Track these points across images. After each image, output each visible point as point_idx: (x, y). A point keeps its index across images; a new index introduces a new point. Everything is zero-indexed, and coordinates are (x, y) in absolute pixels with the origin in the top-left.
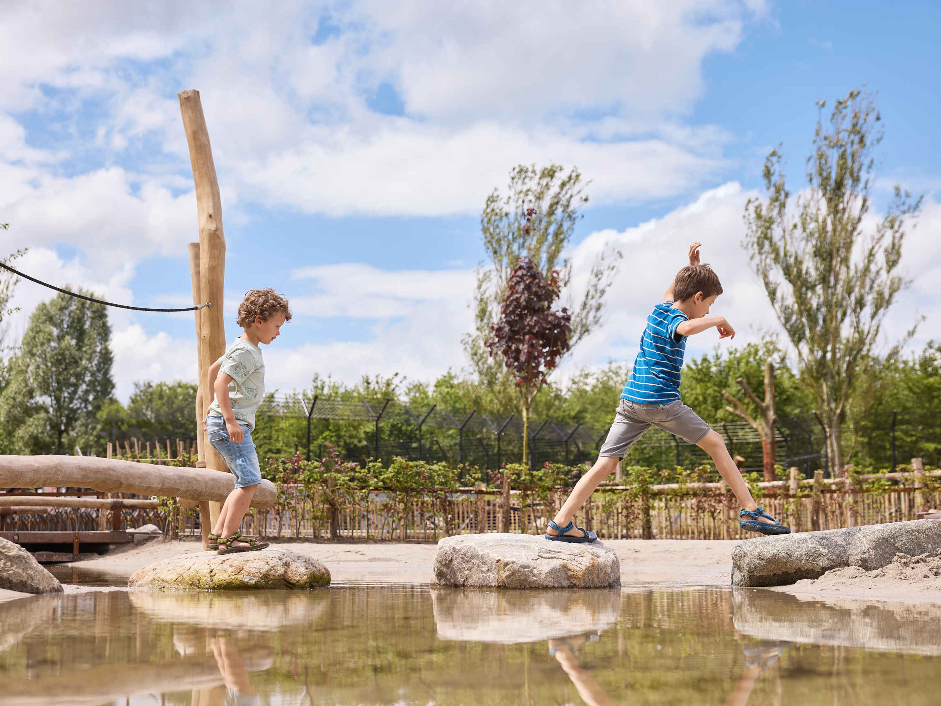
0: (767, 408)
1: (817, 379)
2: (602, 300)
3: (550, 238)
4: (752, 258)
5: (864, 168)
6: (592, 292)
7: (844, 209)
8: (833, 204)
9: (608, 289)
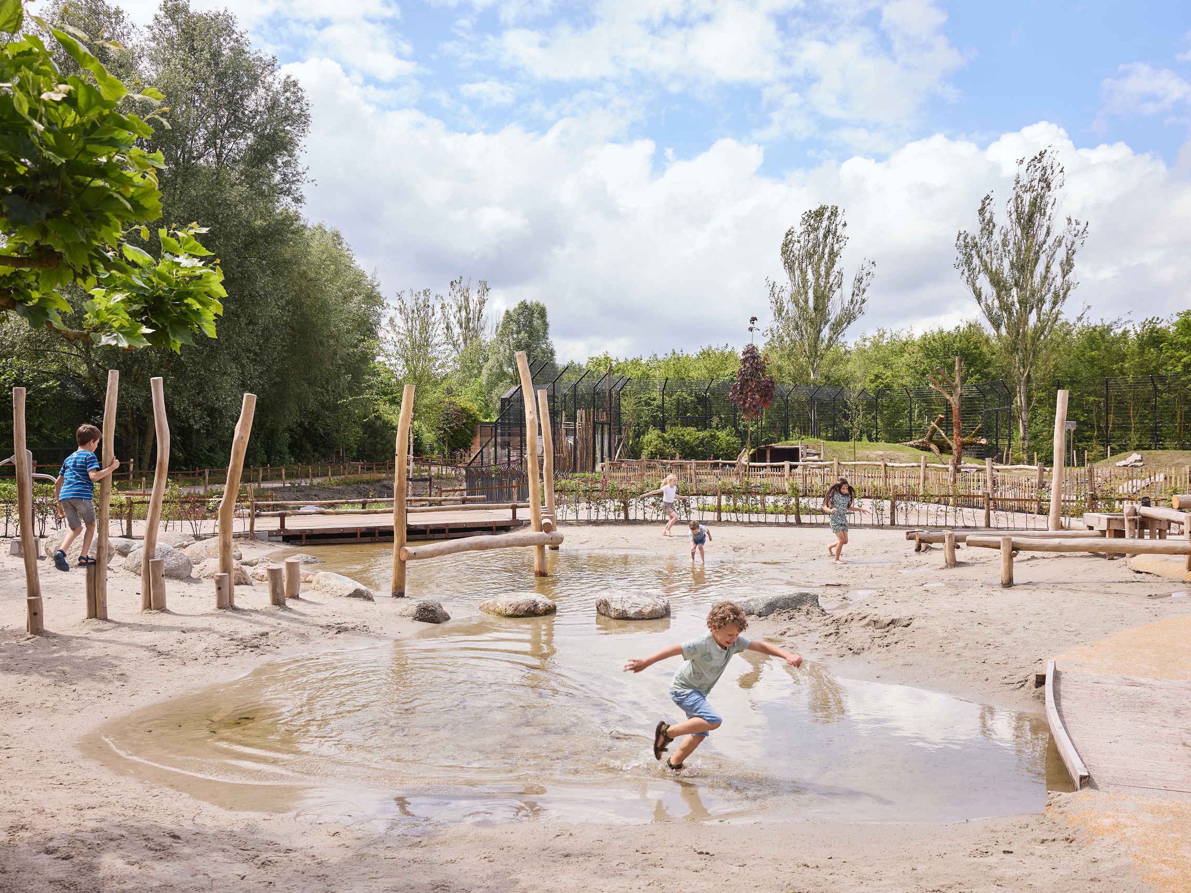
0: (957, 385)
1: (1012, 353)
2: (865, 296)
3: (826, 256)
4: (963, 273)
5: (1049, 206)
6: (856, 292)
7: (1034, 235)
8: (1026, 232)
9: (867, 288)
